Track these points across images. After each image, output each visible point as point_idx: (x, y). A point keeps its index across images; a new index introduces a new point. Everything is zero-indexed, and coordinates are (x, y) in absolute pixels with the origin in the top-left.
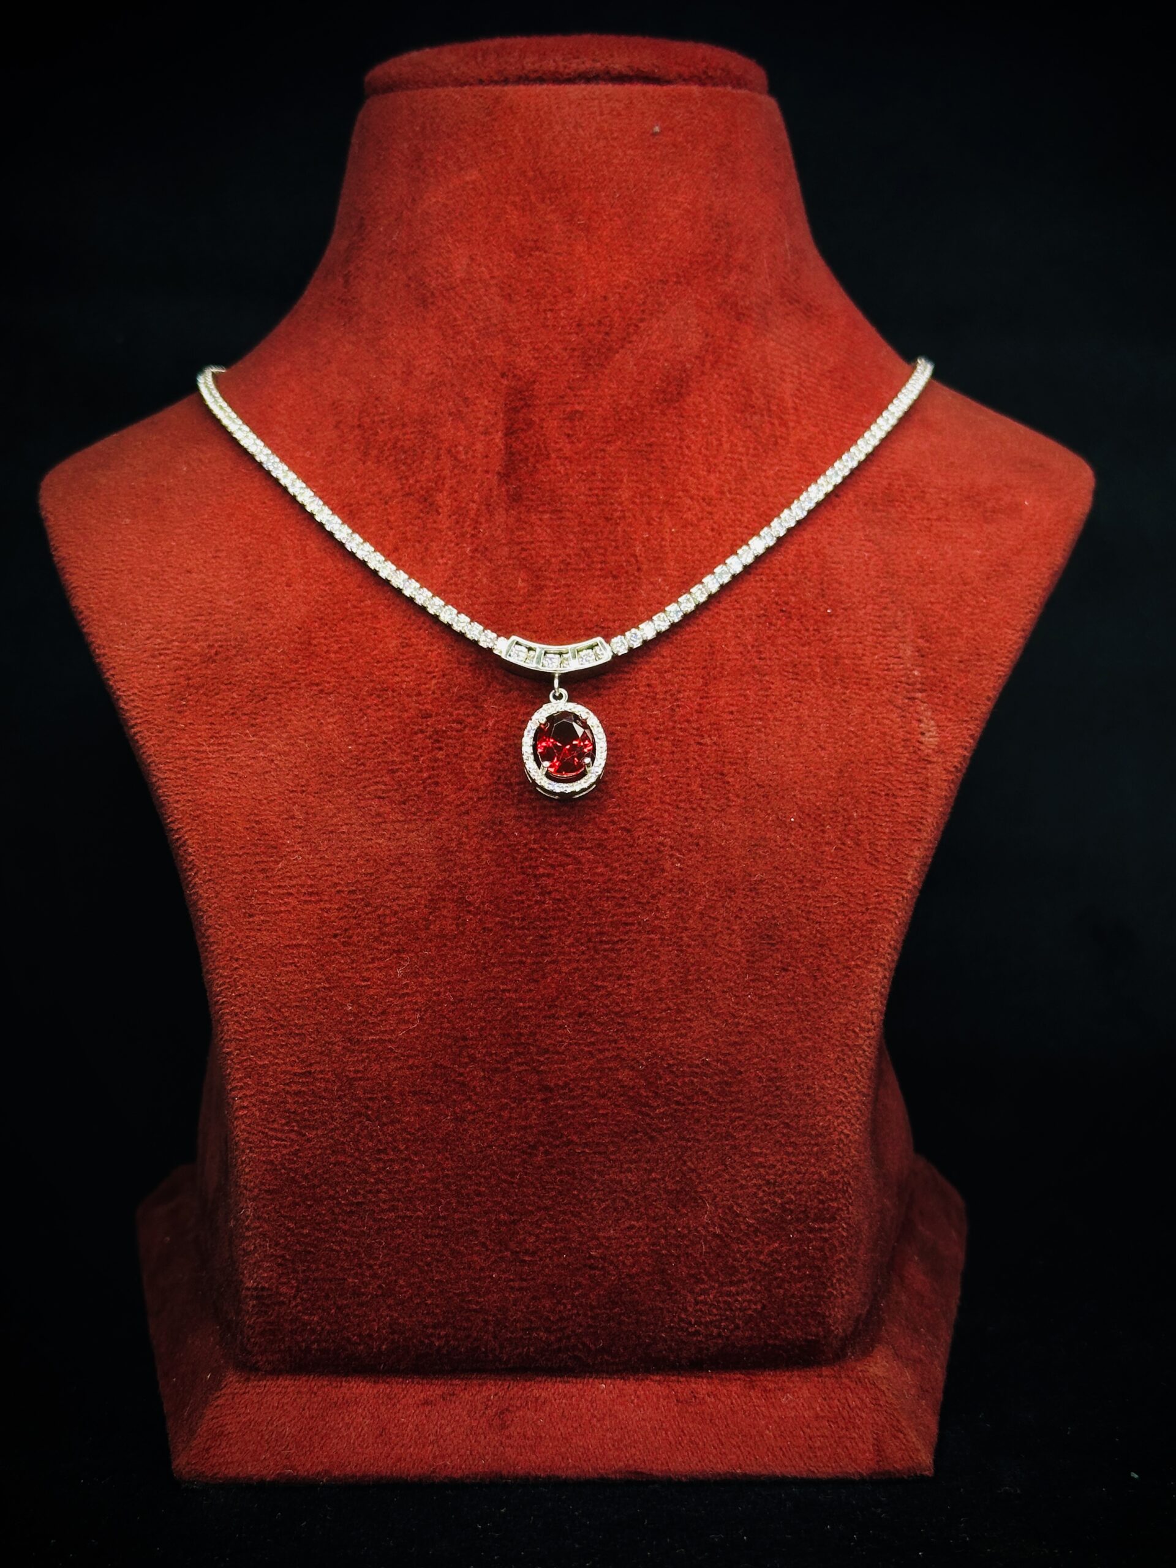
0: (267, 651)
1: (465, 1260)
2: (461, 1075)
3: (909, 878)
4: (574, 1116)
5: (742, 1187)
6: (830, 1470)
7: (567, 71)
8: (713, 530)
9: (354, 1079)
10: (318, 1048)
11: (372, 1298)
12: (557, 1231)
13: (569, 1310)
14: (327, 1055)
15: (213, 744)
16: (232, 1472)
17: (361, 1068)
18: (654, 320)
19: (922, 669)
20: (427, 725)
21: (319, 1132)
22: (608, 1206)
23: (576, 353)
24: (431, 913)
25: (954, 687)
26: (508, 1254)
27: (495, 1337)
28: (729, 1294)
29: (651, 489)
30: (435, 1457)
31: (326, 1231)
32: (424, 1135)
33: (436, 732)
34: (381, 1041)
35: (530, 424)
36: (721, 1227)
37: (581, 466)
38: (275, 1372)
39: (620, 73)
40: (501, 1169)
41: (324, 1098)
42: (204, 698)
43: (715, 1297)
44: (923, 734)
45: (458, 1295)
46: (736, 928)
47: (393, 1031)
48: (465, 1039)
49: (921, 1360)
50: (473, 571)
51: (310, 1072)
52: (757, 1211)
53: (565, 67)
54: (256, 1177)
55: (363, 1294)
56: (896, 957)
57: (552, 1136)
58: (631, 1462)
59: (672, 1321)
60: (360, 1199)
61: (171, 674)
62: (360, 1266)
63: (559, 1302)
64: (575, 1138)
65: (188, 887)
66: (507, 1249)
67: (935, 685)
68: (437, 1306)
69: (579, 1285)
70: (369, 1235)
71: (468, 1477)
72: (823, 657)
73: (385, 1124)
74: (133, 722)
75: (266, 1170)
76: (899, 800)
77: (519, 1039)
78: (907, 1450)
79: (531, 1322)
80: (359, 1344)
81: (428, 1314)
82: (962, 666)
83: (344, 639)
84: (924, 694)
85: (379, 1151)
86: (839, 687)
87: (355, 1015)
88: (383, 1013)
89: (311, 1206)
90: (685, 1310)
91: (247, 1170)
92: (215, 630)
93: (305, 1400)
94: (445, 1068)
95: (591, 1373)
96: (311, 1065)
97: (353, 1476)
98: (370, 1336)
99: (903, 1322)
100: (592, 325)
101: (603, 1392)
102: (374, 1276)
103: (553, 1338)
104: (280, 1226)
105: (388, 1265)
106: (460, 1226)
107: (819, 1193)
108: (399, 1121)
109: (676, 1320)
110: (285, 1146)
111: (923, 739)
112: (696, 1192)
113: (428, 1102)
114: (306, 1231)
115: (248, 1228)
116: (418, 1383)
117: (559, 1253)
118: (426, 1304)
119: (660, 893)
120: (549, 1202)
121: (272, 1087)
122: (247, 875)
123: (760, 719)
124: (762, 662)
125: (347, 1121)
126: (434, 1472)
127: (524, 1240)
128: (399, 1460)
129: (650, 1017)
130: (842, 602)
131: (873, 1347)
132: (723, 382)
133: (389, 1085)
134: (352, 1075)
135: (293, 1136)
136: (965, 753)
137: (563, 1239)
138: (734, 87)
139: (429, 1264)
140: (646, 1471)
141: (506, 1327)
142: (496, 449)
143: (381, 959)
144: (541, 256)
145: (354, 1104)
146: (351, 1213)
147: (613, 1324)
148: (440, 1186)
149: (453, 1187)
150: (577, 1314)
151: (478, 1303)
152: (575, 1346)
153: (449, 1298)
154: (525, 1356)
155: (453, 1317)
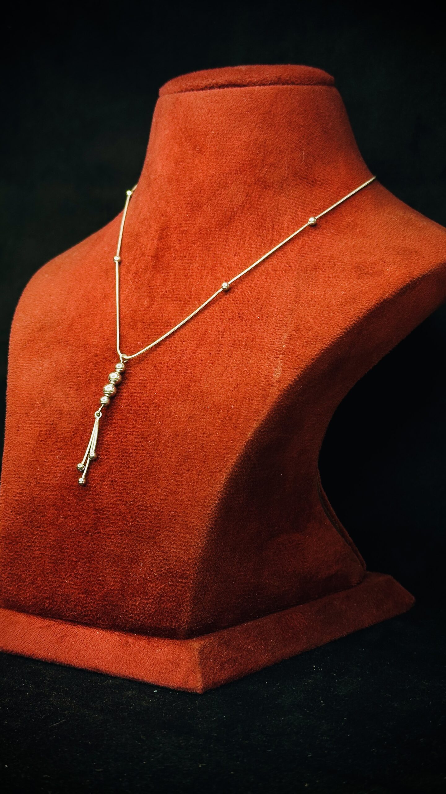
0: (58, 328)
1: (58, 574)
3: (248, 436)
4: (102, 522)
5: (155, 560)
6: (163, 683)
9: (35, 497)
10: (26, 484)
11: (29, 583)
12: (90, 568)
14: (28, 487)
15: (27, 363)
17: (38, 493)
18: (223, 190)
19: (288, 344)
20: (95, 359)
21: (20, 516)
23: (189, 205)
24: (74, 435)
25: (298, 353)
27: (65, 606)
28: (144, 603)
29: (206, 263)
30: (35, 649)
31: (18, 555)
32: (53, 522)
34: (46, 484)
35: (167, 235)
36: (145, 575)
37: (181, 253)
40: (76, 540)
41: (24, 503)
42: (32, 345)
43: (139, 604)
44: (274, 373)
45: (55, 587)
47: (51, 480)
48: (73, 486)
51: (22, 493)
52: (159, 571)
57: (94, 529)
58: (98, 665)
59: (123, 611)
60: (29, 544)
61: (26, 335)
62: (26, 570)
63: (86, 596)
64: (101, 531)
67: (290, 352)
68: (48, 590)
69: (94, 591)
70: (30, 559)
71: (43, 659)
72: (248, 338)
76: (254, 402)
78: (194, 681)
79: (77, 602)
80: (23, 601)
81: (45, 593)
82: (306, 344)
84: (283, 356)
85: (38, 527)
86: (249, 351)
88: (49, 473)
89: (14, 544)
90: (128, 607)
92: (46, 319)
93: (4, 619)
95: (95, 627)
96: (23, 490)
97: (9, 650)
100: (197, 193)
102: (30, 575)
103: (83, 610)
106: (59, 560)
107: (183, 566)
108: (46, 516)
109: (125, 610)
110: (10, 521)
111: (274, 375)
112: (139, 559)
113: (56, 510)
114: (12, 554)
116: (39, 620)
117: (90, 576)
118: (45, 589)
119: (151, 434)
123: (212, 363)
124: (223, 339)
125: (30, 514)
126: (34, 655)
127: (79, 569)
129: (135, 485)
130: (267, 314)
132: (252, 216)
133: (45, 501)
135: (13, 517)
137: (92, 571)
141: (69, 603)
142: (154, 247)
143: (54, 451)
144: (183, 165)
145: (33, 507)
146: (27, 549)
147: (103, 608)
148: (55, 543)
149: (59, 544)
150: (92, 602)
151: (61, 592)
152: (90, 615)
153: (52, 588)
154: (74, 616)
155: (52, 596)
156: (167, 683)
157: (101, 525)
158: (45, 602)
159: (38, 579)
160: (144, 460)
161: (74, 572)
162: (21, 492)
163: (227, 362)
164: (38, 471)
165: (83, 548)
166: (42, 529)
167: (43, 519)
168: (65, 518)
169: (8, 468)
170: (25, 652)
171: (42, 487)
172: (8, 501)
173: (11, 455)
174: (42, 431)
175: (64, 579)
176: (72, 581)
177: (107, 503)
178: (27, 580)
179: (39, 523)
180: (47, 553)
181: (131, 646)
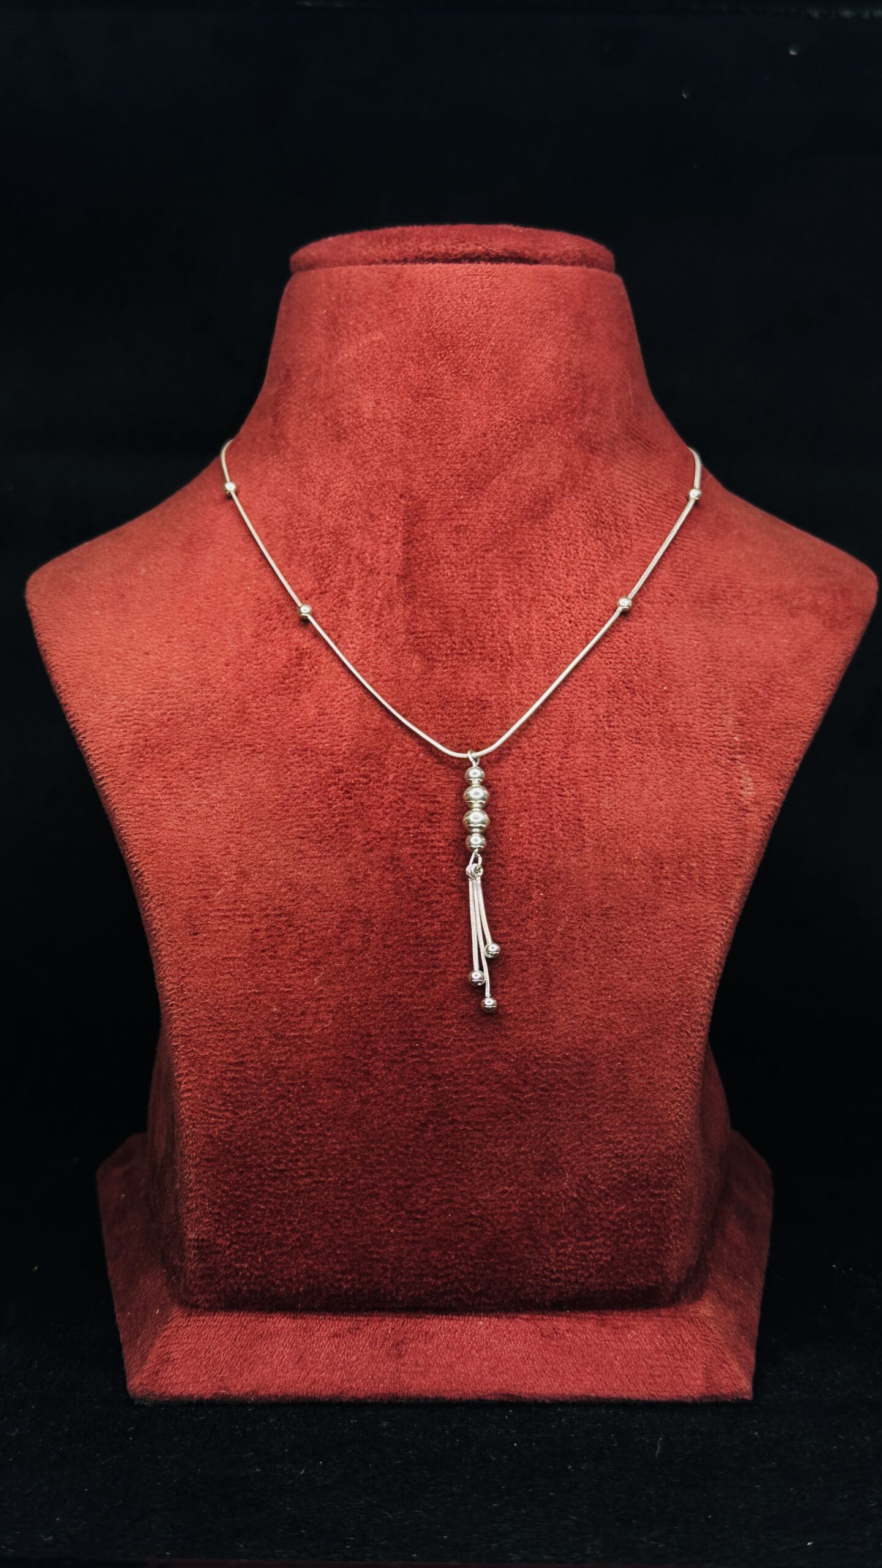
0: (209, 719)
1: (368, 1218)
2: (366, 1065)
3: (731, 907)
4: (457, 1100)
5: (595, 1159)
6: (667, 1394)
7: (455, 252)
8: (570, 622)
10: (250, 1043)
11: (292, 1248)
12: (443, 1194)
13: (454, 1260)
14: (256, 1048)
15: (165, 794)
16: (176, 1391)
17: (284, 1059)
18: (524, 452)
19: (741, 735)
20: (339, 779)
22: (485, 1174)
23: (461, 479)
24: (341, 932)
25: (767, 750)
26: (403, 1213)
27: (392, 1282)
28: (585, 1247)
29: (520, 588)
30: (342, 1381)
31: (255, 1193)
32: (335, 1114)
33: (346, 785)
34: (301, 1037)
35: (423, 535)
36: (578, 1193)
37: (465, 569)
38: (212, 1309)
39: (497, 254)
40: (398, 1144)
41: (254, 1083)
42: (158, 756)
43: (573, 1250)
44: (742, 788)
45: (363, 1246)
46: (591, 946)
47: (310, 1029)
49: (740, 1303)
50: (376, 654)
51: (242, 1062)
52: (608, 1179)
53: (453, 249)
54: (198, 1148)
55: (285, 1245)
56: (721, 971)
57: (440, 1116)
58: (504, 1386)
60: (282, 1167)
61: (132, 736)
62: (282, 1222)
63: (445, 1253)
64: (458, 1118)
65: (144, 909)
66: (403, 1209)
67: (752, 749)
68: (345, 1255)
69: (462, 1240)
70: (289, 1197)
71: (370, 1397)
72: (660, 725)
73: (303, 1105)
74: (99, 777)
75: (206, 1142)
76: (723, 842)
77: (413, 1036)
78: (730, 1378)
79: (422, 1269)
80: (281, 1286)
81: (338, 1262)
82: (774, 733)
83: (272, 709)
84: (744, 756)
85: (299, 1128)
86: (674, 750)
87: (280, 1015)
89: (242, 1172)
90: (548, 1260)
91: (190, 1142)
92: (167, 701)
93: (236, 1332)
94: (353, 1059)
95: (471, 1312)
96: (243, 1056)
97: (276, 1396)
98: (290, 1280)
99: (726, 1271)
100: (474, 456)
101: (480, 1327)
102: (293, 1231)
103: (439, 1283)
104: (217, 1188)
105: (306, 1221)
106: (364, 1190)
107: (658, 1164)
108: (314, 1103)
109: (541, 1268)
110: (222, 1123)
111: (742, 792)
112: (557, 1163)
114: (238, 1193)
115: (191, 1190)
116: (329, 1319)
117: (445, 1212)
118: (336, 1254)
119: (528, 917)
120: (437, 1171)
121: (212, 1074)
122: (192, 900)
123: (610, 775)
124: (612, 729)
125: (272, 1103)
126: (341, 1393)
127: (417, 1201)
128: (313, 1383)
129: (520, 1019)
130: (676, 681)
131: (702, 1292)
132: (579, 503)
133: (307, 1073)
135: (228, 1114)
136: (777, 804)
137: (449, 1201)
138: (588, 266)
139: (338, 1221)
140: (516, 1394)
141: (402, 1273)
142: (396, 556)
143: (302, 970)
144: (433, 401)
145: (279, 1089)
146: (275, 1179)
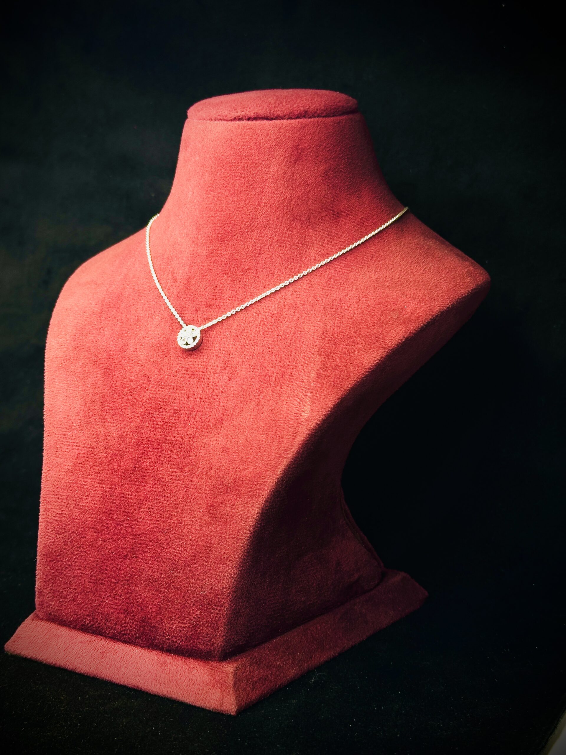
9: (74, 519)
21: (61, 536)
59: (161, 633)
113: (95, 532)
134: (74, 517)
147: (142, 629)
148: (95, 564)
149: (99, 566)
150: (131, 622)
151: (101, 611)
152: (129, 634)
153: (92, 606)
154: (114, 633)
155: (93, 614)
156: (203, 704)
157: (138, 550)
158: (86, 619)
159: (79, 597)
160: (179, 490)
161: (113, 593)
162: (61, 512)
163: (257, 397)
164: (77, 493)
165: (121, 570)
166: (81, 549)
167: (83, 540)
168: (104, 541)
169: (47, 488)
170: (68, 665)
171: (81, 509)
172: (48, 520)
173: (50, 475)
174: (80, 454)
175: (104, 598)
176: (111, 601)
177: (145, 529)
178: (68, 597)
179: (78, 543)
180: (87, 573)
181: (169, 665)
